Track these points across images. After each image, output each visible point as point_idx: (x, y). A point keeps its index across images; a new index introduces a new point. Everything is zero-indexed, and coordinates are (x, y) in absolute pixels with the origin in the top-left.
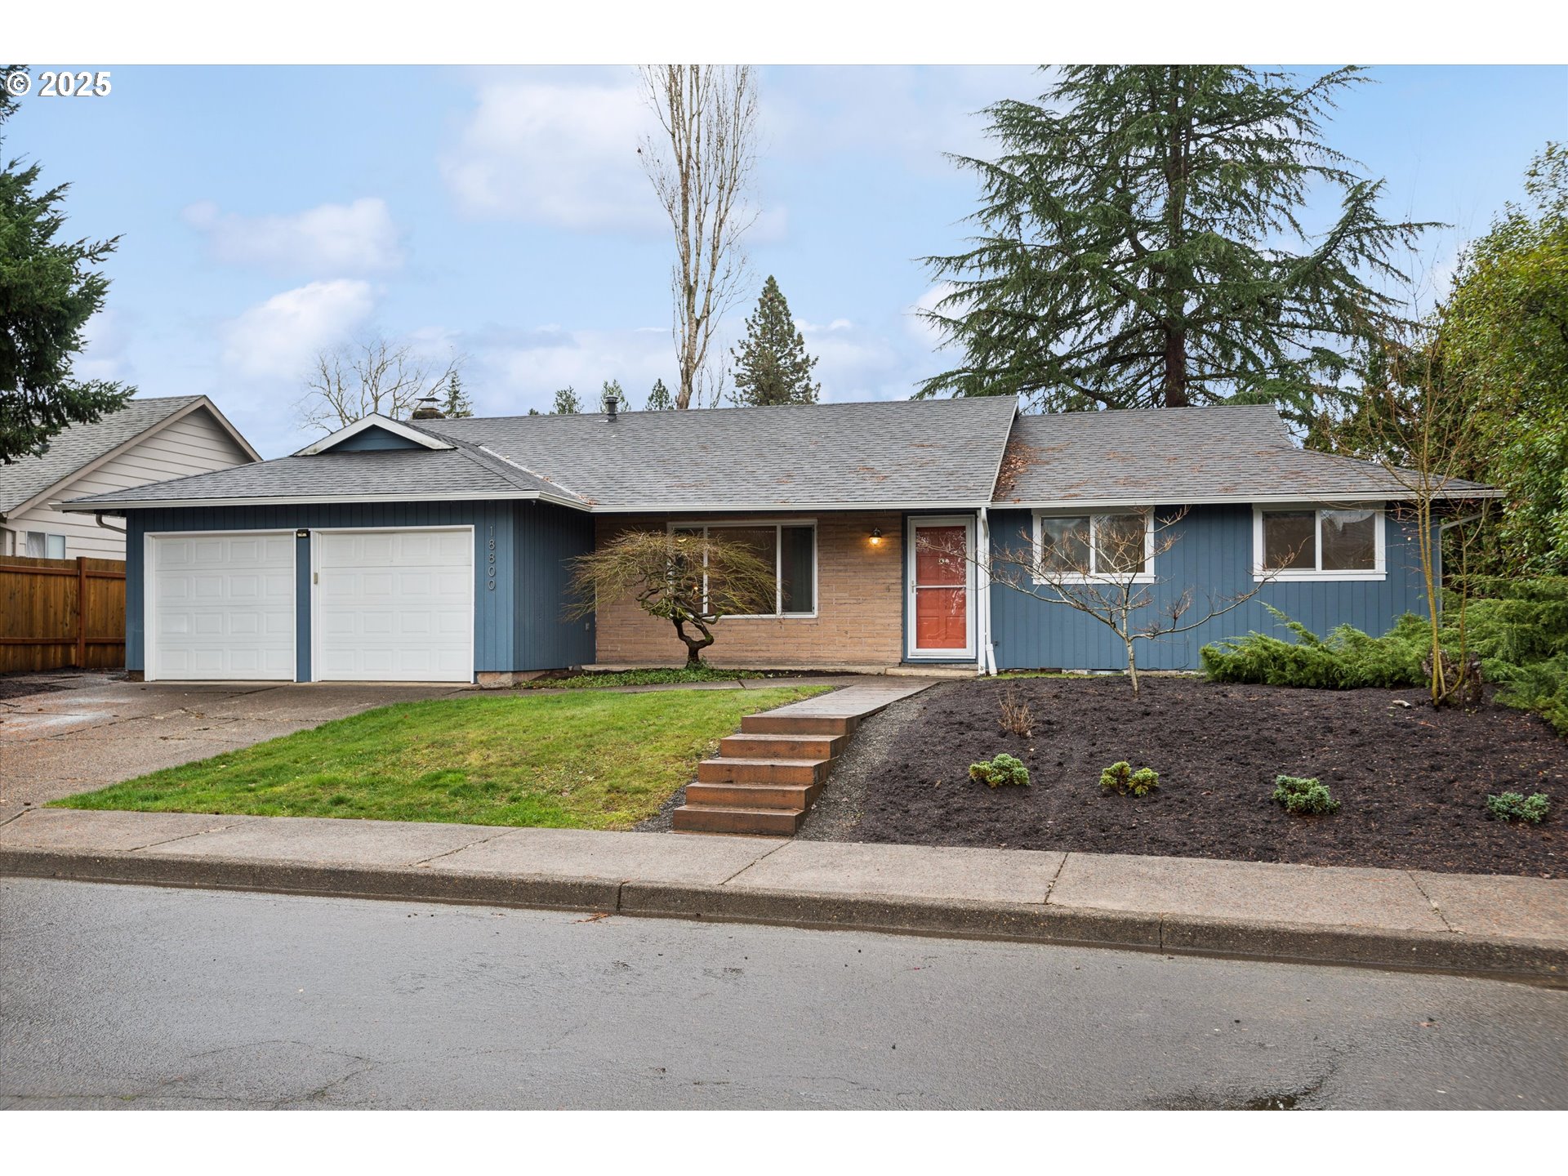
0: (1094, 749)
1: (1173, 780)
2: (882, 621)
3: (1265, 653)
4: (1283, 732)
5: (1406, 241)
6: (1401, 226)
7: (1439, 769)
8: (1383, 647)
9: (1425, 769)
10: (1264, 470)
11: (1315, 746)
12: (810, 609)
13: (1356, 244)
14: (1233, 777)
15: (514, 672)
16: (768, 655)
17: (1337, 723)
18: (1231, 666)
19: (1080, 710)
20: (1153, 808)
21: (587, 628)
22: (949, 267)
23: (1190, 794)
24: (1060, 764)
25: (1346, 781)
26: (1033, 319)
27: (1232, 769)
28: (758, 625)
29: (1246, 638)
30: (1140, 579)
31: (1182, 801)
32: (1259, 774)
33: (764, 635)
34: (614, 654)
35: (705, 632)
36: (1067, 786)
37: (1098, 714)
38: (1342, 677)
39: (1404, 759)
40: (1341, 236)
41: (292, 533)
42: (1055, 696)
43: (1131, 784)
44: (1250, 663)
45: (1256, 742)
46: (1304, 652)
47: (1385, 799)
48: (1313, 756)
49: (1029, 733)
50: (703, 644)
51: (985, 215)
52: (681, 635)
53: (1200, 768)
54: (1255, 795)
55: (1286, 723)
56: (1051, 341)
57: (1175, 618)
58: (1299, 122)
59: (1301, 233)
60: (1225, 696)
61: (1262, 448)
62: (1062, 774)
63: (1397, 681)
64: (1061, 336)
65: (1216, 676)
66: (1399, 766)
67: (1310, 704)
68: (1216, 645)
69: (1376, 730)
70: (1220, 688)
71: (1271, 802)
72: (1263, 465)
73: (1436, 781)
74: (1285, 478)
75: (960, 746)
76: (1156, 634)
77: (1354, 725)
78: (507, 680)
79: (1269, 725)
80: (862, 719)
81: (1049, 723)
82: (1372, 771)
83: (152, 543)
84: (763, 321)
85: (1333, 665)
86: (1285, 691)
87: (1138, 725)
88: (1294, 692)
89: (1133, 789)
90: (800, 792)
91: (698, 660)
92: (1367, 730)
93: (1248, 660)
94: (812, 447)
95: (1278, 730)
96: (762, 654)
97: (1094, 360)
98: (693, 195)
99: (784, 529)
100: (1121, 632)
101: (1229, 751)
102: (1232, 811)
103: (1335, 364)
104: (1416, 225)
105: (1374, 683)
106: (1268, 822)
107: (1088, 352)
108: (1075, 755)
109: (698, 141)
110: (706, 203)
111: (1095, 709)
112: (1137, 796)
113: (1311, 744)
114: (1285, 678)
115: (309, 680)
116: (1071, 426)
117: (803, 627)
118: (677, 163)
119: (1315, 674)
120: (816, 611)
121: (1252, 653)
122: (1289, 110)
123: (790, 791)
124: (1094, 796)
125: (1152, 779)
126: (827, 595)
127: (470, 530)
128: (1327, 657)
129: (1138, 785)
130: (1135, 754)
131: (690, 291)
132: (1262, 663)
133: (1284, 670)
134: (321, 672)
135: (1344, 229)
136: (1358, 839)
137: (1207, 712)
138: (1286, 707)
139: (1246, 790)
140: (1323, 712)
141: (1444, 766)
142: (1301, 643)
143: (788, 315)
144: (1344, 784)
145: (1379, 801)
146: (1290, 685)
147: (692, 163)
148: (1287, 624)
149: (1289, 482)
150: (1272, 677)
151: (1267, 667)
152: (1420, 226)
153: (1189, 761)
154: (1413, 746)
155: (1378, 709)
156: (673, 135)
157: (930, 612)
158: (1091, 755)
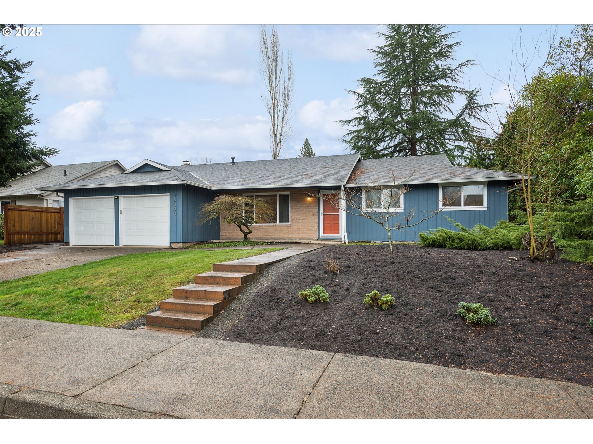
0: (366, 281)
1: (403, 300)
2: (312, 225)
3: (446, 236)
4: (458, 273)
5: (486, 110)
6: (485, 105)
7: (548, 296)
8: (497, 233)
9: (540, 297)
10: (443, 173)
11: (476, 281)
12: (288, 222)
13: (470, 112)
14: (434, 299)
15: (183, 243)
16: (275, 236)
17: (484, 269)
18: (432, 240)
19: (364, 261)
20: (391, 318)
21: (216, 228)
22: (346, 124)
23: (411, 309)
24: (347, 289)
25: (496, 303)
26: (371, 139)
27: (433, 293)
28: (271, 227)
29: (437, 230)
30: (398, 210)
31: (406, 315)
32: (448, 297)
33: (273, 230)
34: (226, 237)
35: (249, 229)
36: (347, 303)
37: (371, 263)
38: (480, 245)
39: (526, 290)
40: (465, 110)
41: (113, 197)
42: (357, 254)
43: (380, 303)
44: (439, 239)
45: (445, 279)
46: (463, 235)
47: (522, 317)
48: (475, 287)
49: (338, 272)
50: (248, 233)
51: (357, 108)
52: (241, 230)
53: (417, 293)
54: (446, 311)
55: (459, 268)
56: (376, 146)
57: (408, 221)
58: (452, 79)
59: (452, 113)
60: (429, 254)
61: (442, 166)
62: (347, 295)
63: (505, 247)
64: (380, 145)
65: (425, 244)
66: (524, 294)
67: (469, 258)
68: (425, 232)
69: (506, 273)
70: (427, 250)
71: (456, 316)
72: (442, 171)
73: (549, 305)
74: (450, 175)
75: (305, 278)
76: (399, 227)
77: (494, 270)
78: (180, 245)
79: (451, 269)
80: (269, 265)
81: (349, 267)
82: (510, 297)
83: (71, 201)
84: (305, 150)
85: (475, 240)
86: (455, 251)
87: (388, 269)
88: (459, 252)
89: (381, 305)
90: (211, 306)
91: (247, 238)
92: (501, 272)
93: (438, 238)
94: (290, 169)
95: (456, 272)
96: (272, 236)
97: (389, 151)
98: (276, 108)
99: (280, 196)
100: (385, 227)
101: (432, 283)
102: (434, 322)
103: (462, 149)
104: (490, 104)
105: (494, 248)
106: (455, 330)
107: (388, 148)
108: (356, 284)
109: (277, 93)
110: (279, 111)
111: (370, 261)
112: (383, 310)
113: (473, 280)
114: (454, 245)
115: (119, 245)
116: (377, 162)
117: (286, 228)
118: (271, 100)
119: (467, 244)
120: (290, 222)
121: (440, 236)
122: (449, 75)
123: (206, 305)
124: (361, 309)
125: (391, 301)
126: (293, 217)
127: (168, 195)
128: (473, 237)
129: (384, 303)
130: (385, 285)
131: (275, 136)
132: (444, 239)
133: (454, 242)
134: (123, 242)
135: (466, 108)
136: (513, 347)
137: (421, 262)
138: (457, 259)
139: (441, 307)
140: (476, 262)
141: (550, 295)
142: (460, 231)
143: (311, 148)
144: (495, 305)
145: (518, 318)
146: (456, 248)
147: (276, 100)
148: (454, 224)
149: (452, 176)
150: (449, 245)
151: (446, 241)
152: (491, 105)
153: (411, 289)
154: (529, 282)
155: (502, 261)
156: (270, 92)
157: (327, 222)
158: (364, 284)
